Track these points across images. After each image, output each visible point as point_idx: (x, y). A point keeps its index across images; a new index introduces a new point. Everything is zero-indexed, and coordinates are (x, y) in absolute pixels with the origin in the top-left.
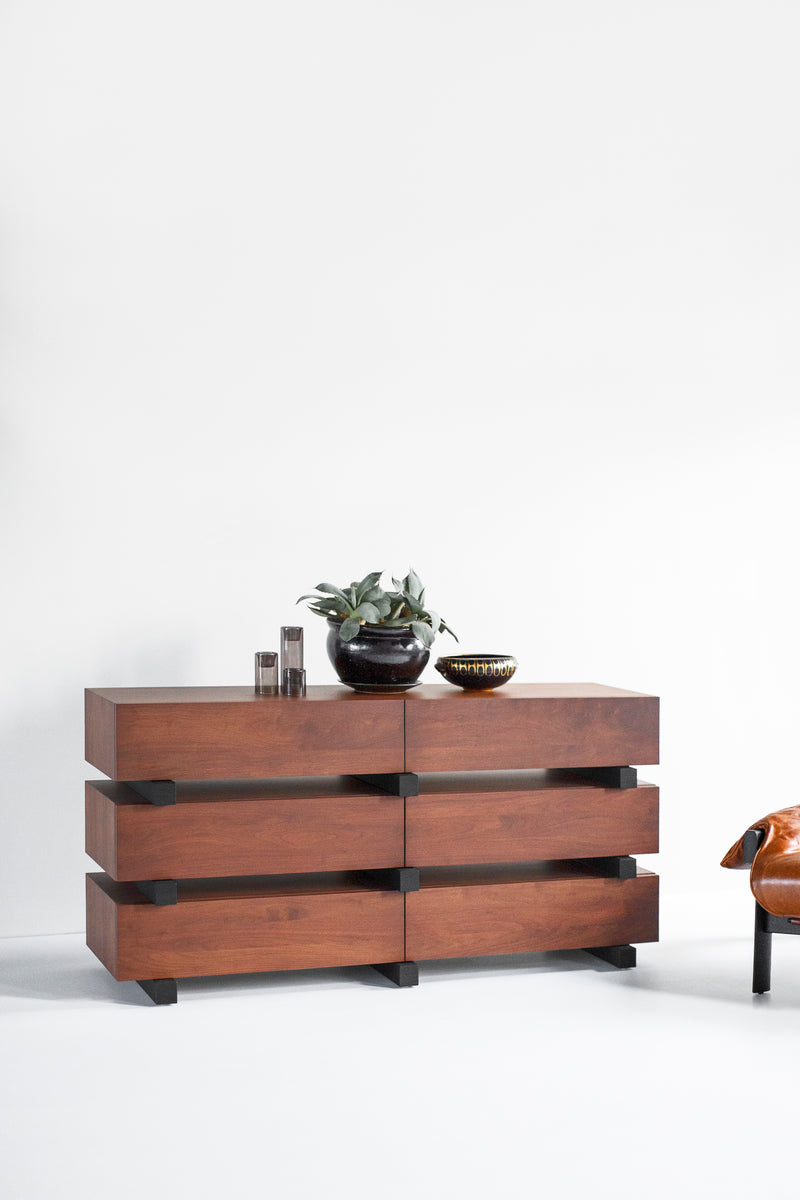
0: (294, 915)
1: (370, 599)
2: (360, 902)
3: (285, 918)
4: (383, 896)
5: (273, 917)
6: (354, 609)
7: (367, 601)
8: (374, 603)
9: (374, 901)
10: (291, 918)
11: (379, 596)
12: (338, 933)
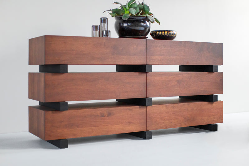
0: (109, 114)
1: (133, 7)
2: (132, 110)
3: (106, 116)
4: (140, 108)
5: (102, 116)
6: (127, 10)
7: (131, 8)
8: (134, 8)
9: (136, 110)
10: (108, 116)
11: (136, 6)
12: (125, 121)
